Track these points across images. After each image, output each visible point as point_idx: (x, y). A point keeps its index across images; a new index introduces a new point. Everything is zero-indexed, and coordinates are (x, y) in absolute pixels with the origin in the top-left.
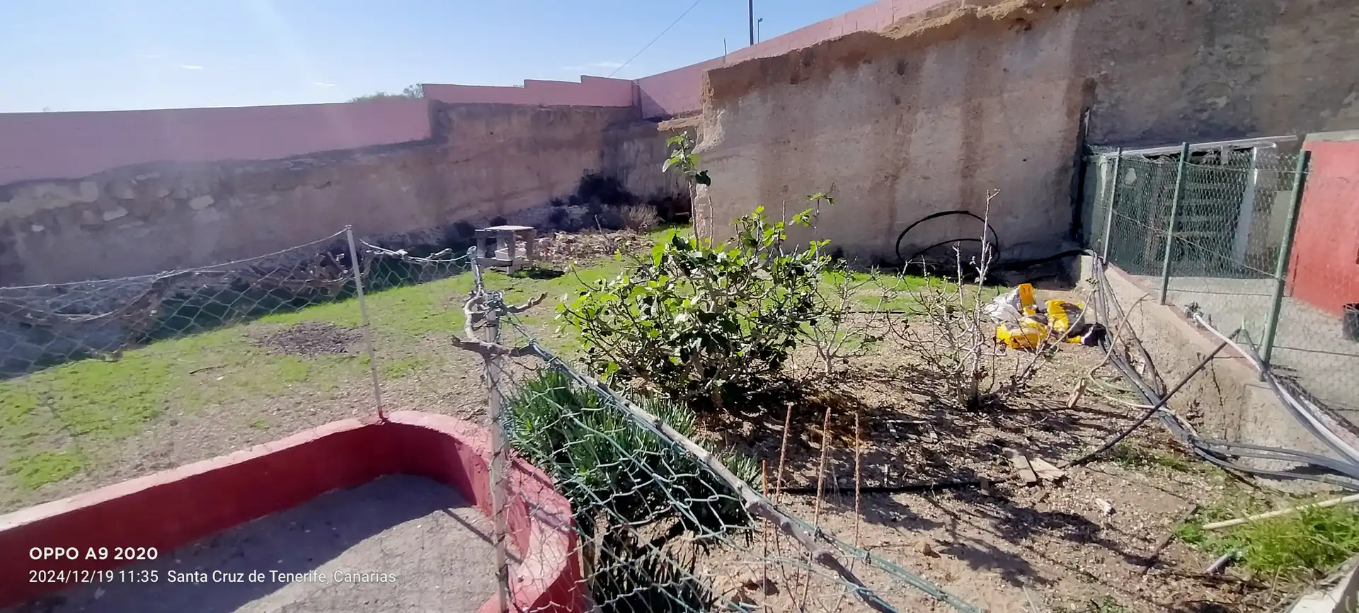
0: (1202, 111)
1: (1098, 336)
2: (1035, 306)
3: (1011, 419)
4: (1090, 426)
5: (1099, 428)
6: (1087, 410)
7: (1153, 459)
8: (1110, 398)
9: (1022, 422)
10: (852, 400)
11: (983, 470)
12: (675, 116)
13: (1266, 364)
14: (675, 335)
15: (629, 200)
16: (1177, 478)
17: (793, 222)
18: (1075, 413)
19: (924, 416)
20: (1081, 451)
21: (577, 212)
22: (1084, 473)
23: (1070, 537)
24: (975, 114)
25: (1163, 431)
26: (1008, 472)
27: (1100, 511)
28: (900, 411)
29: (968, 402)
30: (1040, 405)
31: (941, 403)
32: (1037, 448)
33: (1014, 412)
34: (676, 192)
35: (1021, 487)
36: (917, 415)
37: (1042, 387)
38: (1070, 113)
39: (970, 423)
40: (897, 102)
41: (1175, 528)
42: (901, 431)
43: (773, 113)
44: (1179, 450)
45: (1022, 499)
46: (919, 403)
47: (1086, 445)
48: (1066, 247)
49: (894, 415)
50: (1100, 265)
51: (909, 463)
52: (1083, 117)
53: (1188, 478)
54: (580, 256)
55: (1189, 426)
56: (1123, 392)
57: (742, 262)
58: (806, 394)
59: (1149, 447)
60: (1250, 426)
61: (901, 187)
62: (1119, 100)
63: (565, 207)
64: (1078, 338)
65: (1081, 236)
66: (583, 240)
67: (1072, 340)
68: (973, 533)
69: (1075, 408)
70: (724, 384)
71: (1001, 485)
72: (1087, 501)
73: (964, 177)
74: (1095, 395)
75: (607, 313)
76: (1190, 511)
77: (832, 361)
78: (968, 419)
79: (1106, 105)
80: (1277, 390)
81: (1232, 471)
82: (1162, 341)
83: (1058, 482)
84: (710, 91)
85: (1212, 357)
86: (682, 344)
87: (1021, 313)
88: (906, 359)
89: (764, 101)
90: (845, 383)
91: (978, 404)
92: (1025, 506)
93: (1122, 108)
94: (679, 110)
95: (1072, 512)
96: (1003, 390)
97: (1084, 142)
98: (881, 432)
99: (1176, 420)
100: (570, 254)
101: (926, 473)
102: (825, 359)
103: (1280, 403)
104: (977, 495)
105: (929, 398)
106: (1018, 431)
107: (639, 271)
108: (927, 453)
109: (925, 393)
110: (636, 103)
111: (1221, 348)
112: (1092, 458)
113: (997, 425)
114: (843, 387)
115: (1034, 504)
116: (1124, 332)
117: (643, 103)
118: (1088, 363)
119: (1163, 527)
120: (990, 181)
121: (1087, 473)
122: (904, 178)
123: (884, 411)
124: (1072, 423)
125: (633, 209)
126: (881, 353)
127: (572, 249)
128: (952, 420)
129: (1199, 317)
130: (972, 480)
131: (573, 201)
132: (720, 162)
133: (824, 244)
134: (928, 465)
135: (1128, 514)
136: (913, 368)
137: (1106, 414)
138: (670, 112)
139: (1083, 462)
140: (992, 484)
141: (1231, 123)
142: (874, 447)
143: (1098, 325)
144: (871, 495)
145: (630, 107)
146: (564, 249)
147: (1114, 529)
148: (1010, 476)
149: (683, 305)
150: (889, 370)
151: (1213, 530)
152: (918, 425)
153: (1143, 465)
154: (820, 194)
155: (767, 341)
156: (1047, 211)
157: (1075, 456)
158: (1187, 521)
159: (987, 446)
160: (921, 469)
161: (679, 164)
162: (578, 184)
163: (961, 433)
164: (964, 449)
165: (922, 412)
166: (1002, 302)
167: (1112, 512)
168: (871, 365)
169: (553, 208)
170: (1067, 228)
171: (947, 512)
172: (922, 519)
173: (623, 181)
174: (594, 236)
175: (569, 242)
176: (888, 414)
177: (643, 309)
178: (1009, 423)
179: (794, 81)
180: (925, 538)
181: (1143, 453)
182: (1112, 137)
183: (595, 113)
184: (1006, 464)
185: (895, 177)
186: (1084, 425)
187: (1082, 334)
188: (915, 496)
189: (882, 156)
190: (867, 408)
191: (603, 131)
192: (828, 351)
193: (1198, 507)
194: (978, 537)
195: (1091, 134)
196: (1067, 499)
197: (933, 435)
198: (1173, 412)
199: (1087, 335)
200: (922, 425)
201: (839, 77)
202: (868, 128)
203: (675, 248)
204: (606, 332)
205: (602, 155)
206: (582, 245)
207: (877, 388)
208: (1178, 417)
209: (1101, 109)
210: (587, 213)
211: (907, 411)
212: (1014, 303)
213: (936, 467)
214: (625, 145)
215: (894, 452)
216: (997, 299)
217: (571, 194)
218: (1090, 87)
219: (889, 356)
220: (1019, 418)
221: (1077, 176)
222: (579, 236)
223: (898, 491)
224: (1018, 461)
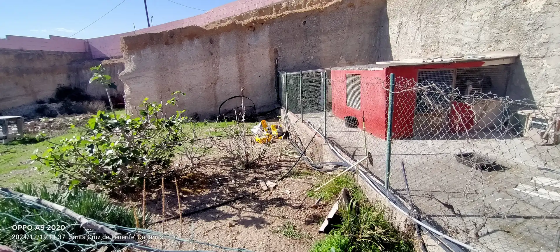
0: (308, 60)
1: (287, 135)
2: (267, 128)
3: (260, 169)
4: (284, 166)
5: (287, 166)
6: (284, 161)
7: (302, 173)
8: (290, 156)
9: (263, 169)
10: (202, 174)
11: (250, 190)
12: (112, 58)
13: (325, 137)
14: (108, 160)
15: (89, 98)
16: (308, 177)
17: (167, 103)
18: (280, 163)
19: (230, 174)
20: (282, 175)
21: (54, 106)
22: (282, 182)
23: (277, 206)
24: (240, 60)
25: (304, 163)
26: (259, 188)
27: (287, 194)
28: (221, 175)
29: (246, 166)
30: (269, 162)
31: (236, 168)
32: (268, 178)
33: (261, 166)
34: (116, 94)
35: (263, 193)
36: (227, 175)
37: (270, 156)
38: (271, 60)
39: (246, 174)
40: (212, 54)
41: (307, 194)
42: (221, 182)
43: (159, 57)
44: (309, 169)
45: (263, 197)
46: (228, 170)
47: (283, 173)
48: (277, 106)
49: (218, 176)
50: (285, 112)
51: (224, 194)
52: (275, 61)
53: (311, 177)
54: (57, 129)
55: (311, 160)
56: (294, 153)
57: (140, 123)
58: (182, 175)
59: (301, 169)
60: (324, 157)
61: (218, 87)
62: (285, 56)
63: (46, 104)
64: (281, 137)
65: (280, 102)
66: (59, 120)
67: (279, 138)
68: (247, 214)
69: (280, 161)
70: (138, 178)
71: (256, 193)
72: (283, 192)
73: (240, 83)
74: (286, 156)
75: (67, 155)
76: (311, 187)
77: (193, 160)
78: (246, 172)
79: (282, 58)
80: (328, 145)
81: (322, 172)
82: (303, 134)
83: (274, 188)
84: (125, 46)
85: (314, 137)
86: (113, 164)
87: (263, 131)
88: (223, 154)
89: (154, 52)
90: (199, 168)
91: (250, 166)
92: (264, 199)
93: (286, 58)
94: (113, 55)
95: (279, 197)
96: (257, 159)
97: (277, 70)
98: (213, 184)
99: (308, 159)
100: (51, 128)
101: (230, 196)
102: (190, 160)
103: (329, 148)
104: (248, 199)
105: (231, 167)
106: (262, 173)
107: (88, 132)
108: (231, 189)
109: (230, 166)
110: (88, 51)
111: (316, 134)
112: (285, 177)
113: (255, 173)
114: (198, 170)
115: (267, 197)
116: (293, 133)
117: (92, 51)
118: (284, 145)
119: (304, 194)
120: (250, 84)
121: (283, 182)
122: (218, 84)
123: (214, 176)
124: (280, 166)
125: (91, 103)
126: (213, 153)
127: (52, 126)
128: (240, 174)
129: (310, 125)
130: (247, 194)
131: (51, 101)
132: (136, 79)
133: (183, 112)
134: (231, 193)
135: (295, 193)
136: (226, 157)
137: (289, 161)
138: (108, 56)
139: (282, 179)
140: (253, 194)
141: (316, 64)
142: (211, 191)
143: (287, 132)
144: (209, 210)
145: (84, 53)
146: (46, 126)
147: (291, 199)
148: (259, 190)
149: (110, 146)
150: (217, 159)
151: (316, 191)
152: (227, 178)
153: (299, 176)
154: (178, 91)
155: (160, 156)
156: (269, 94)
157: (280, 178)
158: (310, 190)
159: (252, 181)
160: (228, 195)
161: (99, 79)
162: (55, 92)
163: (243, 178)
164: (244, 184)
165: (229, 173)
166: (256, 128)
167: (290, 193)
168: (210, 158)
169: (37, 105)
170: (276, 100)
171: (237, 209)
172: (229, 214)
173: (84, 89)
174: (67, 118)
175: (50, 122)
176: (215, 177)
177: (88, 150)
178: (260, 171)
179: (167, 44)
180: (230, 220)
181: (299, 172)
182: (284, 68)
183: (62, 55)
184: (258, 186)
185: (215, 84)
186: (283, 167)
187: (282, 135)
188: (226, 206)
189: (209, 75)
190: (208, 176)
191: (68, 64)
192: (191, 156)
193: (313, 185)
194: (249, 215)
195: (279, 67)
196: (277, 193)
197: (233, 181)
198: (307, 157)
199: (284, 136)
200: (229, 178)
201: (186, 43)
202: (201, 64)
203: (102, 120)
204: (69, 166)
205: (69, 77)
206: (59, 123)
207: (212, 167)
208: (308, 158)
209: (281, 59)
210: (62, 107)
211: (224, 174)
212: (260, 127)
213: (234, 193)
214: (83, 72)
215: (218, 191)
216: (255, 127)
217: (51, 97)
218: (276, 51)
219: (216, 154)
220: (263, 168)
221: (276, 82)
222: (56, 119)
223: (219, 206)
224: (262, 184)
